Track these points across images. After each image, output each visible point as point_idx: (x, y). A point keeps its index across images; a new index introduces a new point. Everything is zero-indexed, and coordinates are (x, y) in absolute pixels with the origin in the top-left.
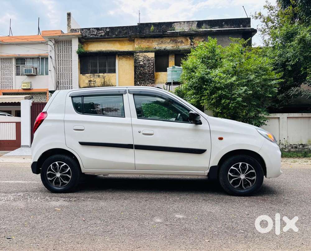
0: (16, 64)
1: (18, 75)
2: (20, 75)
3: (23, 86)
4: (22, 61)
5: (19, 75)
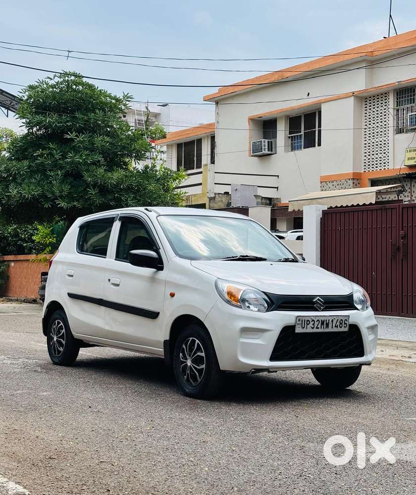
0: (396, 105)
1: (401, 133)
2: (405, 131)
3: (409, 159)
4: (408, 97)
5: (403, 132)
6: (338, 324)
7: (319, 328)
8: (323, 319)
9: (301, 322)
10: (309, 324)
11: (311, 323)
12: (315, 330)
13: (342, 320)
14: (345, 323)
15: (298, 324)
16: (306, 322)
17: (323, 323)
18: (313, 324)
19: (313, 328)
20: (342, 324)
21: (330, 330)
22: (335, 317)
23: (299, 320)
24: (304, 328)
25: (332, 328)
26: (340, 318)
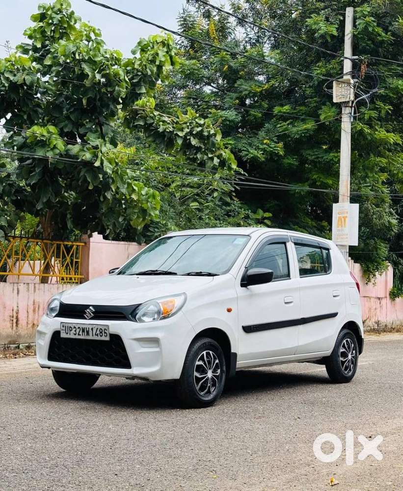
6: (98, 332)
7: (80, 335)
8: (84, 326)
9: (64, 328)
10: (72, 330)
11: (74, 330)
12: (77, 337)
13: (101, 329)
14: (105, 333)
15: (62, 330)
16: (69, 328)
17: (83, 331)
18: (75, 331)
19: (75, 334)
20: (102, 332)
21: (90, 337)
22: (94, 326)
23: (63, 327)
24: (67, 333)
25: (93, 335)
26: (99, 327)
